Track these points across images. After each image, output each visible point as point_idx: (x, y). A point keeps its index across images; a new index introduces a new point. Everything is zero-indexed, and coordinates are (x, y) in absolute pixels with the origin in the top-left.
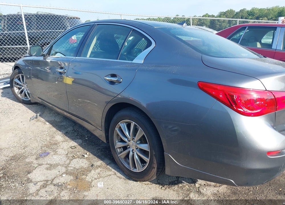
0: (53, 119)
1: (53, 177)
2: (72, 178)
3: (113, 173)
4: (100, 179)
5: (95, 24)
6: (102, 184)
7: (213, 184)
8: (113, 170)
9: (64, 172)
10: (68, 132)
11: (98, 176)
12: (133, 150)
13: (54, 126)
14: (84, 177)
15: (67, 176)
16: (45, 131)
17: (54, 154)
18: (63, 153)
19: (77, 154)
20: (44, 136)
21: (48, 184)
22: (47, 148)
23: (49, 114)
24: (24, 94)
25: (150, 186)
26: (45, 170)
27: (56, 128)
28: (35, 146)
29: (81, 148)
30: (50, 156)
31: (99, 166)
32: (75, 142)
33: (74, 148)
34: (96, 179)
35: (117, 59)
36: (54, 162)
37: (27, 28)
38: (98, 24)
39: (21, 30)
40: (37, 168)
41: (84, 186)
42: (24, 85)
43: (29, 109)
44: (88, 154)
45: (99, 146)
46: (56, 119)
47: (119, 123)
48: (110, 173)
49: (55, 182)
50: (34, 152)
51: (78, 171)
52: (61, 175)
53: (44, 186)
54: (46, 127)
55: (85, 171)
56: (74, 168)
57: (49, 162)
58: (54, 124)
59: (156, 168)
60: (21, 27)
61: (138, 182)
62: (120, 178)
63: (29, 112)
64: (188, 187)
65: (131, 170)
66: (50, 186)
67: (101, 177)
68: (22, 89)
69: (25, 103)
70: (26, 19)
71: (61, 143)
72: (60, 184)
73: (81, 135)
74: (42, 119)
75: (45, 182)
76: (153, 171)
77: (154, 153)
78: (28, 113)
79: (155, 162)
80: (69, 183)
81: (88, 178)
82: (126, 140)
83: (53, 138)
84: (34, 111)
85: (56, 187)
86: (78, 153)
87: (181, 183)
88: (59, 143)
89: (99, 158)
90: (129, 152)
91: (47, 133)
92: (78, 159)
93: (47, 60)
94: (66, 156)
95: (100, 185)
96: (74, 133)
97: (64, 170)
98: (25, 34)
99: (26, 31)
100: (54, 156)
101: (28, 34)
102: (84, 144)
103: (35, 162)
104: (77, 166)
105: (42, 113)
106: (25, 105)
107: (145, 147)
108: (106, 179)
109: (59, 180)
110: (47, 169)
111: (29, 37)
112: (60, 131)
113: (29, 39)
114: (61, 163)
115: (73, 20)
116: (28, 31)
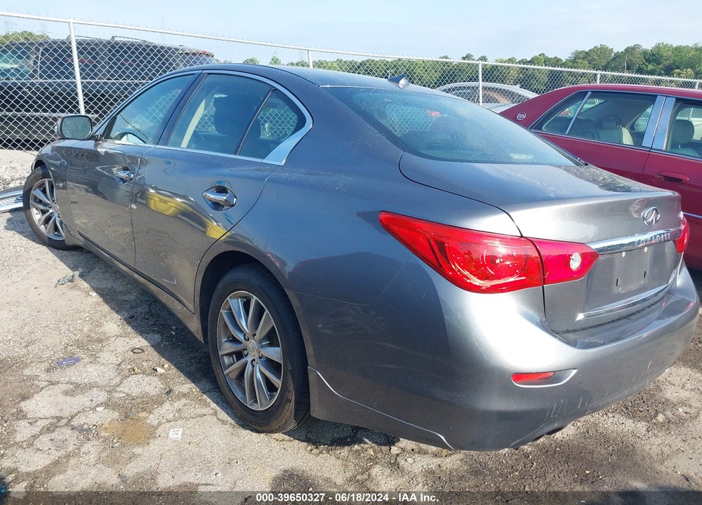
0: (107, 285)
1: (75, 411)
2: (116, 415)
3: (211, 412)
4: (179, 422)
5: (204, 72)
6: (180, 433)
7: (433, 449)
8: (213, 405)
9: (102, 403)
10: (136, 315)
11: (177, 415)
12: (254, 360)
13: (107, 301)
14: (143, 414)
15: (107, 410)
16: (84, 311)
17: (91, 363)
18: (110, 361)
19: (143, 366)
20: (79, 322)
21: (59, 425)
22: (78, 348)
23: (104, 273)
24: (53, 225)
25: (287, 444)
26: (61, 396)
27: (110, 306)
28: (53, 343)
29: (155, 353)
30: (80, 366)
31: (184, 395)
32: (146, 339)
33: (140, 351)
34: (168, 421)
35: (236, 154)
36: (86, 380)
37: (81, 74)
38: (209, 74)
39: (67, 77)
40: (44, 390)
41: (139, 435)
42: (53, 205)
43: (61, 261)
44: (165, 368)
45: (197, 351)
46: (116, 287)
47: (228, 298)
48: (205, 411)
49: (75, 422)
50: (47, 354)
51: (133, 402)
52: (94, 409)
53: (49, 429)
54: (87, 302)
55: (149, 403)
56: (128, 395)
57: (74, 379)
58: (108, 296)
59: (293, 402)
60: (68, 69)
61: (262, 435)
62: (224, 422)
63: (59, 267)
64: (372, 453)
65: (248, 406)
66: (63, 430)
67: (181, 418)
68: (48, 213)
69: (54, 247)
70: (80, 53)
71: (113, 339)
72: (86, 427)
73: (162, 325)
74: (85, 285)
75: (55, 421)
76: (287, 407)
77: (290, 368)
78: (56, 268)
79: (291, 388)
80: (106, 426)
81: (152, 419)
82: (240, 337)
83: (97, 326)
84: (71, 266)
85: (76, 433)
86: (144, 364)
87: (361, 442)
88: (108, 339)
89: (189, 378)
90: (245, 365)
91: (88, 316)
92: (140, 376)
93: (98, 150)
94: (117, 367)
95: (175, 434)
96: (148, 319)
97: (103, 396)
98: (75, 86)
99: (78, 80)
100: (88, 366)
101: (84, 87)
102: (165, 345)
103: (43, 376)
104: (135, 392)
105: (87, 271)
106: (53, 250)
107: (275, 353)
108: (193, 422)
109: (87, 417)
110: (66, 393)
111: (86, 95)
112: (118, 312)
113: (84, 99)
114: (100, 383)
115: (191, 58)
116: (85, 81)
